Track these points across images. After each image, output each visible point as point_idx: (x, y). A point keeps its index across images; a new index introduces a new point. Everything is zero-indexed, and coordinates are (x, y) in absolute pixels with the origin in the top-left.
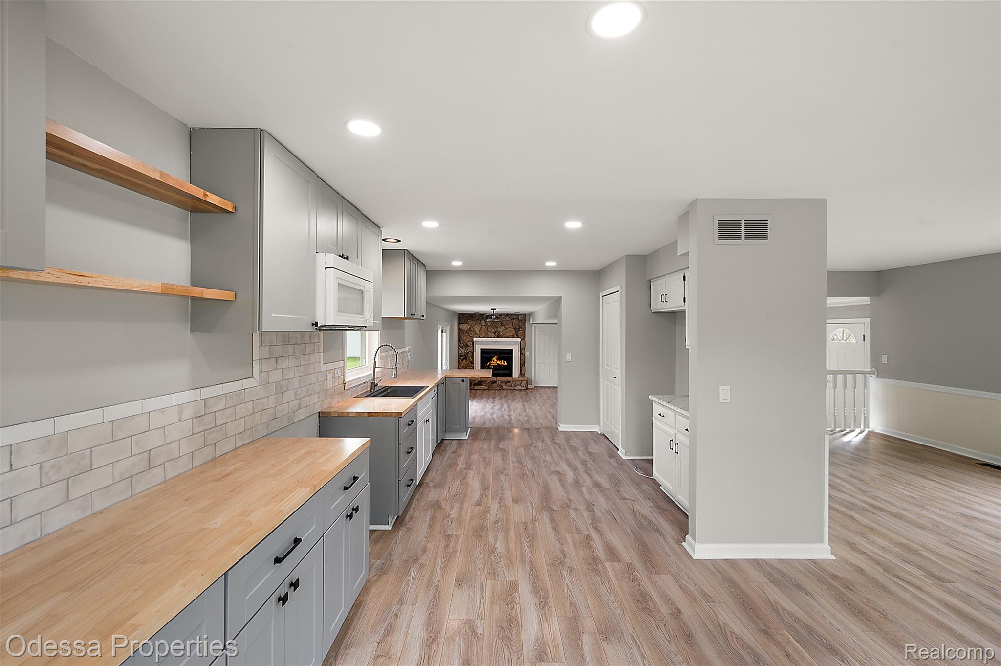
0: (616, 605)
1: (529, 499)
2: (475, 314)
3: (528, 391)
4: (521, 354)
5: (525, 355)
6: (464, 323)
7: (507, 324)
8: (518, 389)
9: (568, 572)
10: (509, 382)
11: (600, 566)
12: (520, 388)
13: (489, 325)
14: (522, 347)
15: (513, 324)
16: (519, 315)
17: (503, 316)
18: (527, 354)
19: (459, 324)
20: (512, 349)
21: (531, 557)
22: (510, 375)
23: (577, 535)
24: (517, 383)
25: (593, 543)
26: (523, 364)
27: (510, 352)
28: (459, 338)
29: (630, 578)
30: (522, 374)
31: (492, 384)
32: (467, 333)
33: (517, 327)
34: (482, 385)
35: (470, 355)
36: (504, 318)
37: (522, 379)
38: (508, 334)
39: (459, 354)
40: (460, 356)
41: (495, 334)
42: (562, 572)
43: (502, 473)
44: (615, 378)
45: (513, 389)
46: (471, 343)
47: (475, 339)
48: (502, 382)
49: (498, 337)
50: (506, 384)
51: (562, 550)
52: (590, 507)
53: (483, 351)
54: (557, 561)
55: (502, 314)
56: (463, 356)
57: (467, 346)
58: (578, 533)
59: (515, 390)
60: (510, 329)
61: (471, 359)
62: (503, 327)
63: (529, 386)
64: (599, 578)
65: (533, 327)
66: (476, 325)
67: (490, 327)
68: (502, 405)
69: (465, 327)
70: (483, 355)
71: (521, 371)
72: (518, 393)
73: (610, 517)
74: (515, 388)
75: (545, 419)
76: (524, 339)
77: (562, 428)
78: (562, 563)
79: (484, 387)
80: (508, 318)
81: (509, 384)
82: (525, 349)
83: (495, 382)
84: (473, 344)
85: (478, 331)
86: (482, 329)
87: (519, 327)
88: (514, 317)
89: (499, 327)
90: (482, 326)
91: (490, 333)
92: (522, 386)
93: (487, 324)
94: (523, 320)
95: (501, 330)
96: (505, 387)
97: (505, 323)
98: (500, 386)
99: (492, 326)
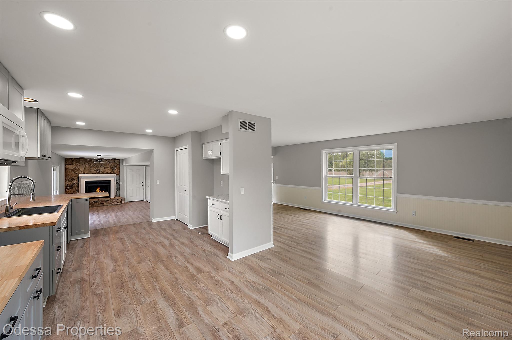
0: (208, 290)
1: (147, 259)
2: (80, 159)
3: (122, 205)
4: (116, 183)
5: (119, 184)
6: (70, 164)
7: (106, 165)
8: (115, 204)
9: (181, 285)
10: (108, 201)
11: (196, 277)
12: (116, 203)
14: (117, 179)
15: (110, 165)
16: (115, 159)
17: (103, 160)
18: (121, 183)
19: (66, 165)
20: (110, 181)
21: (159, 286)
23: (180, 268)
24: (114, 201)
25: (189, 269)
26: (118, 189)
27: (109, 182)
28: (66, 174)
29: (210, 277)
30: (117, 195)
31: (95, 203)
32: (74, 171)
33: (114, 167)
35: (76, 186)
37: (118, 198)
38: (107, 171)
39: (65, 185)
40: (66, 187)
41: (96, 171)
42: (178, 287)
43: (124, 251)
44: (185, 191)
45: (111, 204)
46: (77, 178)
47: (80, 175)
48: (103, 201)
49: (99, 173)
50: (106, 202)
51: (175, 277)
52: (182, 254)
53: (87, 183)
54: (174, 283)
56: (70, 186)
57: (73, 179)
58: (180, 267)
59: (113, 205)
60: (109, 168)
61: (77, 189)
62: (103, 167)
63: (123, 202)
64: (197, 283)
65: (125, 167)
66: (80, 166)
67: (93, 167)
68: (106, 215)
69: (71, 167)
70: (87, 185)
71: (116, 193)
72: (116, 207)
73: (193, 255)
75: (139, 219)
76: (118, 174)
77: (155, 220)
78: (177, 283)
80: (107, 162)
81: (108, 202)
82: (119, 180)
83: (97, 202)
84: (78, 178)
85: (82, 170)
86: (86, 168)
87: (115, 167)
88: (111, 161)
89: (100, 167)
90: (86, 166)
91: (92, 171)
92: (118, 203)
93: (90, 165)
94: (118, 163)
95: (102, 169)
96: (105, 204)
97: (104, 165)
98: (102, 204)
99: (94, 166)
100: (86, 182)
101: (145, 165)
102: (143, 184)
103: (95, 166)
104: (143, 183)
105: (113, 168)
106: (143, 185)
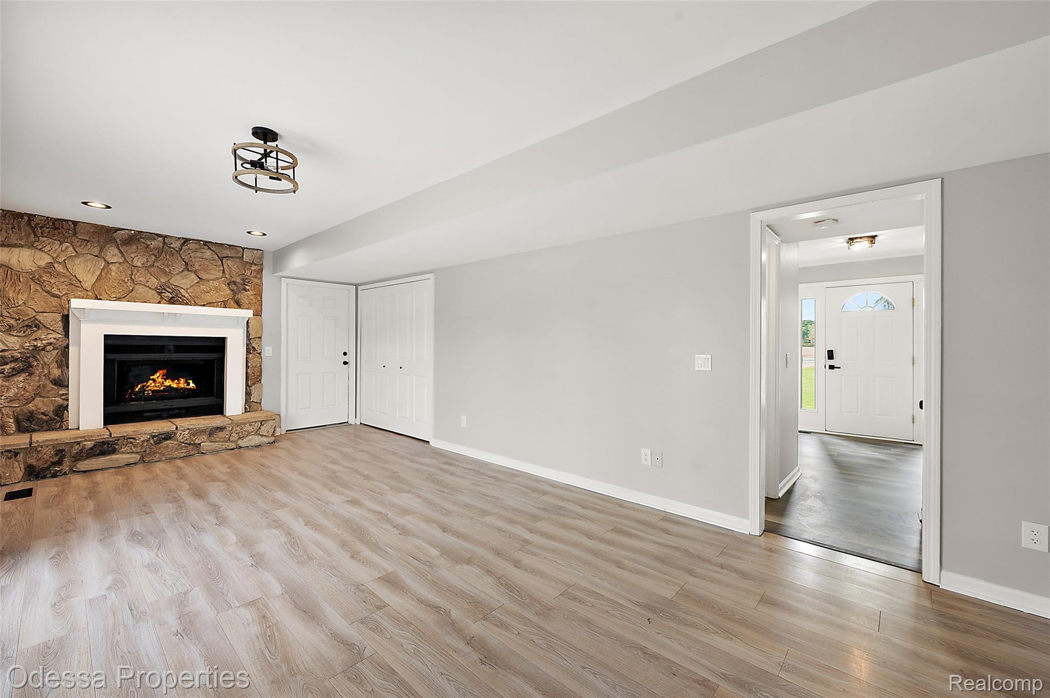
2: (75, 223)
3: (278, 445)
4: (248, 352)
5: (260, 354)
7: (206, 270)
8: (253, 443)
10: (221, 429)
12: (256, 440)
13: (139, 264)
14: (252, 332)
15: (224, 270)
16: (243, 249)
17: (192, 246)
18: (267, 351)
20: (224, 339)
22: (218, 409)
24: (248, 428)
26: (253, 378)
27: (219, 345)
30: (250, 404)
31: (156, 443)
32: (40, 282)
33: (239, 280)
34: (114, 451)
35: (51, 356)
36: (195, 251)
37: (255, 416)
38: (208, 298)
41: (160, 293)
45: (233, 445)
46: (58, 316)
47: (75, 303)
48: (196, 432)
49: (172, 301)
50: (210, 435)
53: (113, 344)
55: (186, 241)
57: (33, 324)
59: (241, 448)
60: (216, 284)
61: (57, 372)
62: (193, 276)
63: (281, 432)
65: (284, 286)
66: (77, 261)
67: (143, 271)
69: (23, 259)
70: (111, 356)
71: (248, 394)
74: (241, 443)
76: (257, 312)
79: (121, 458)
80: (208, 253)
81: (221, 434)
82: (260, 338)
83: (168, 436)
84: (66, 319)
85: (88, 280)
86: (109, 272)
87: (243, 280)
88: (228, 253)
89: (178, 274)
90: (108, 263)
91: (140, 289)
92: (262, 436)
93: (129, 260)
94: (256, 265)
95: (185, 282)
96: (206, 445)
97: (197, 267)
98: (190, 444)
99: (151, 269)
100: (110, 342)
101: (357, 286)
102: (346, 359)
103: (150, 266)
104: (345, 354)
105: (235, 283)
106: (345, 363)
